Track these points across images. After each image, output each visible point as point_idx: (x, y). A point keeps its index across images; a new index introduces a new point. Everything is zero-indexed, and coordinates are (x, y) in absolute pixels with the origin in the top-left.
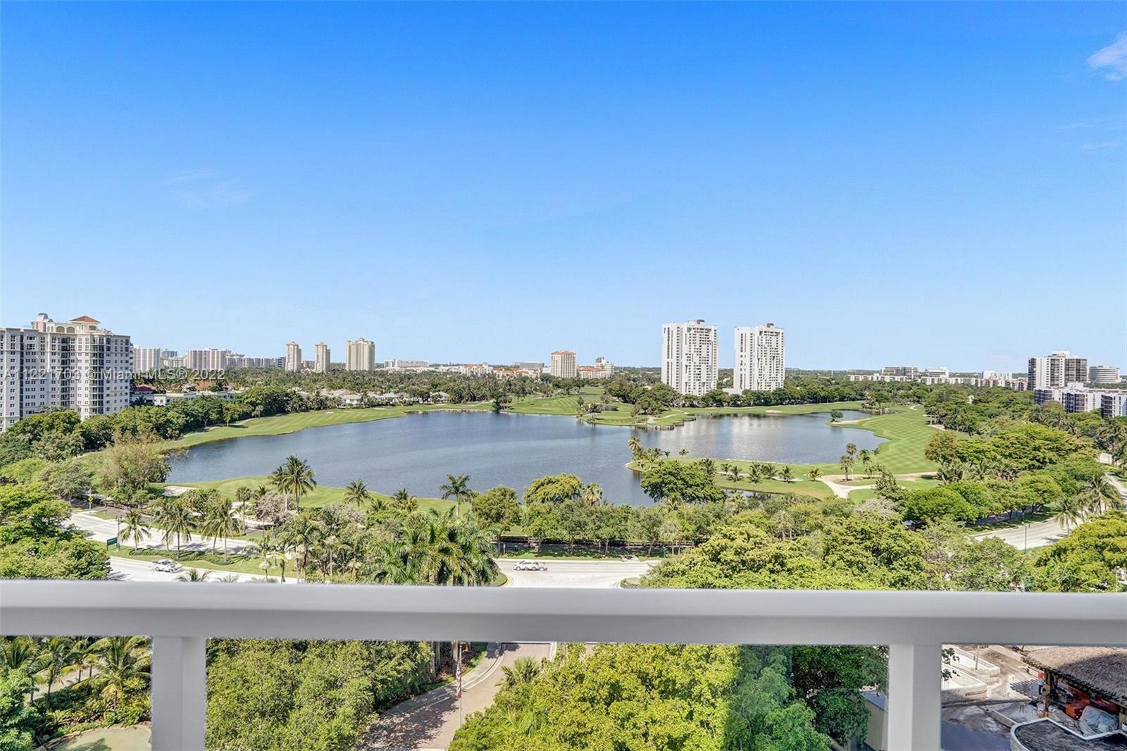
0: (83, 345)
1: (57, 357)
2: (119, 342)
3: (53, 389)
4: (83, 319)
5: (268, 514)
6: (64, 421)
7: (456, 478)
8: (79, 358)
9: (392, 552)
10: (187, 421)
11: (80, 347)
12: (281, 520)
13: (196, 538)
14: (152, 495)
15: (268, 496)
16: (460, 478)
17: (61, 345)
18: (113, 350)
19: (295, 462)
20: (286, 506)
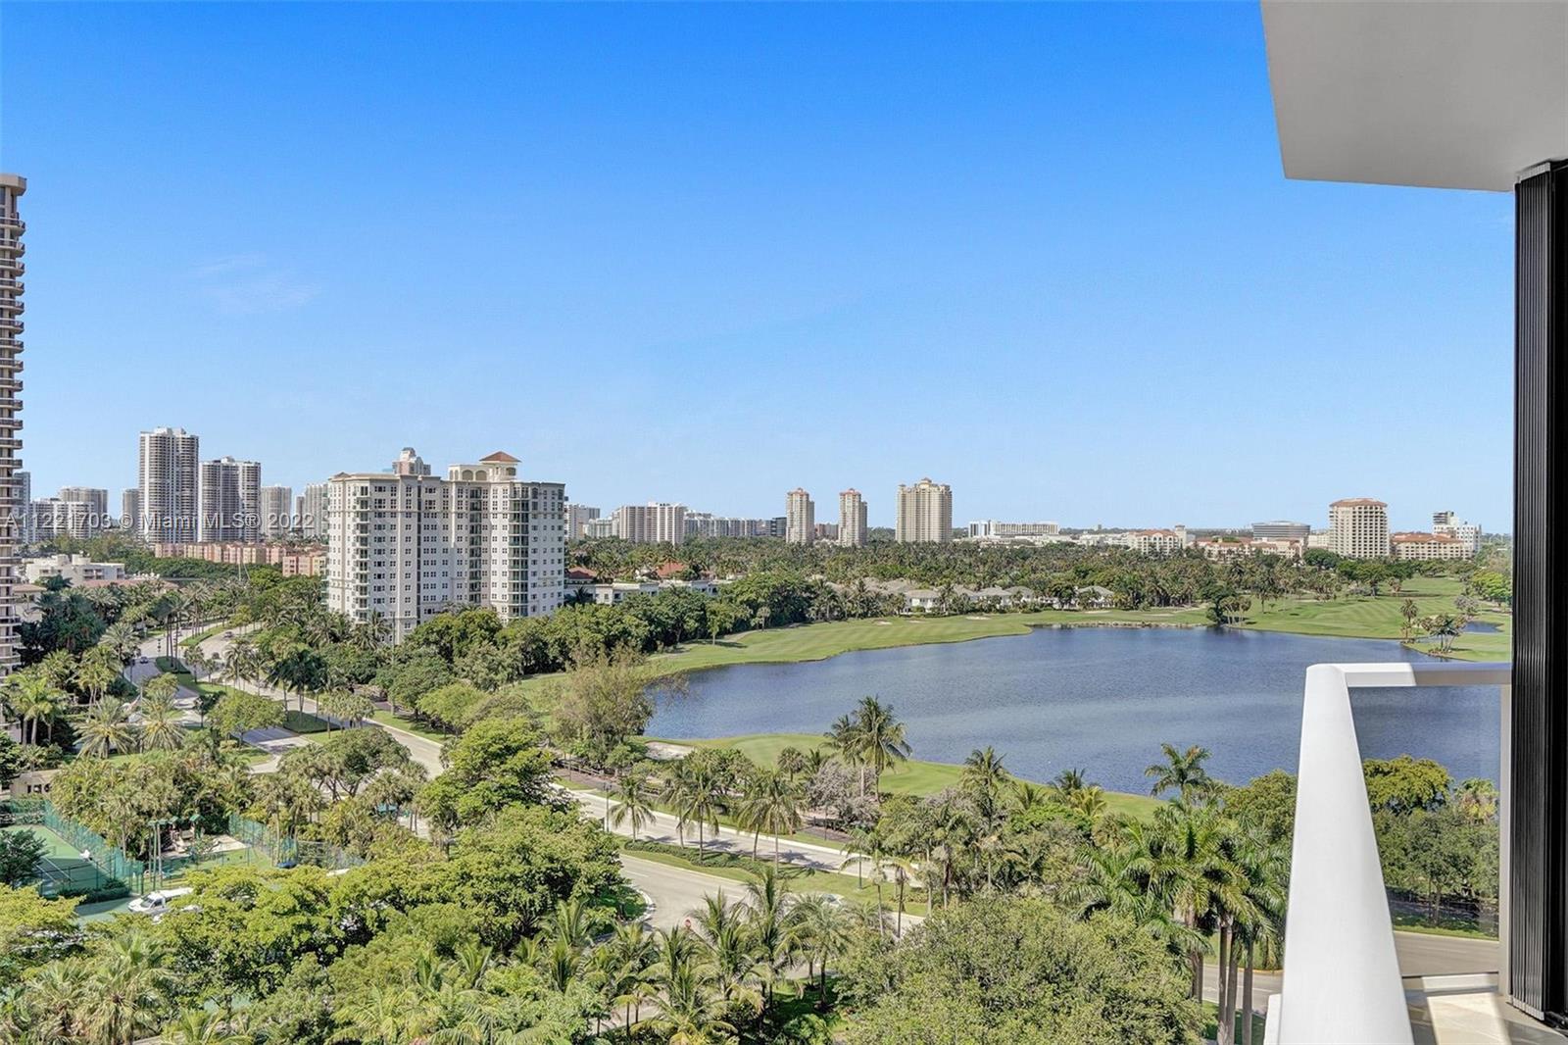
0: (500, 500)
1: (465, 521)
2: (549, 496)
3: (460, 574)
4: (497, 456)
5: (832, 798)
6: (481, 628)
7: (1181, 754)
8: (493, 522)
9: (1114, 869)
10: (651, 632)
11: (495, 503)
12: (856, 812)
13: (727, 833)
14: (637, 755)
15: (828, 768)
16: (1189, 754)
17: (470, 501)
18: (541, 508)
19: (873, 709)
20: (862, 787)
